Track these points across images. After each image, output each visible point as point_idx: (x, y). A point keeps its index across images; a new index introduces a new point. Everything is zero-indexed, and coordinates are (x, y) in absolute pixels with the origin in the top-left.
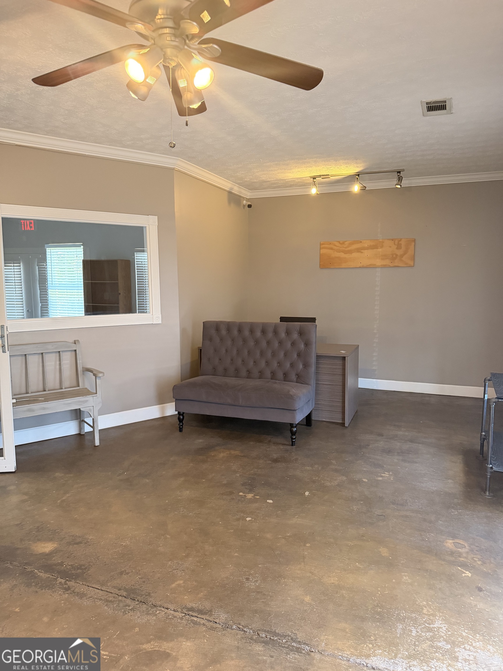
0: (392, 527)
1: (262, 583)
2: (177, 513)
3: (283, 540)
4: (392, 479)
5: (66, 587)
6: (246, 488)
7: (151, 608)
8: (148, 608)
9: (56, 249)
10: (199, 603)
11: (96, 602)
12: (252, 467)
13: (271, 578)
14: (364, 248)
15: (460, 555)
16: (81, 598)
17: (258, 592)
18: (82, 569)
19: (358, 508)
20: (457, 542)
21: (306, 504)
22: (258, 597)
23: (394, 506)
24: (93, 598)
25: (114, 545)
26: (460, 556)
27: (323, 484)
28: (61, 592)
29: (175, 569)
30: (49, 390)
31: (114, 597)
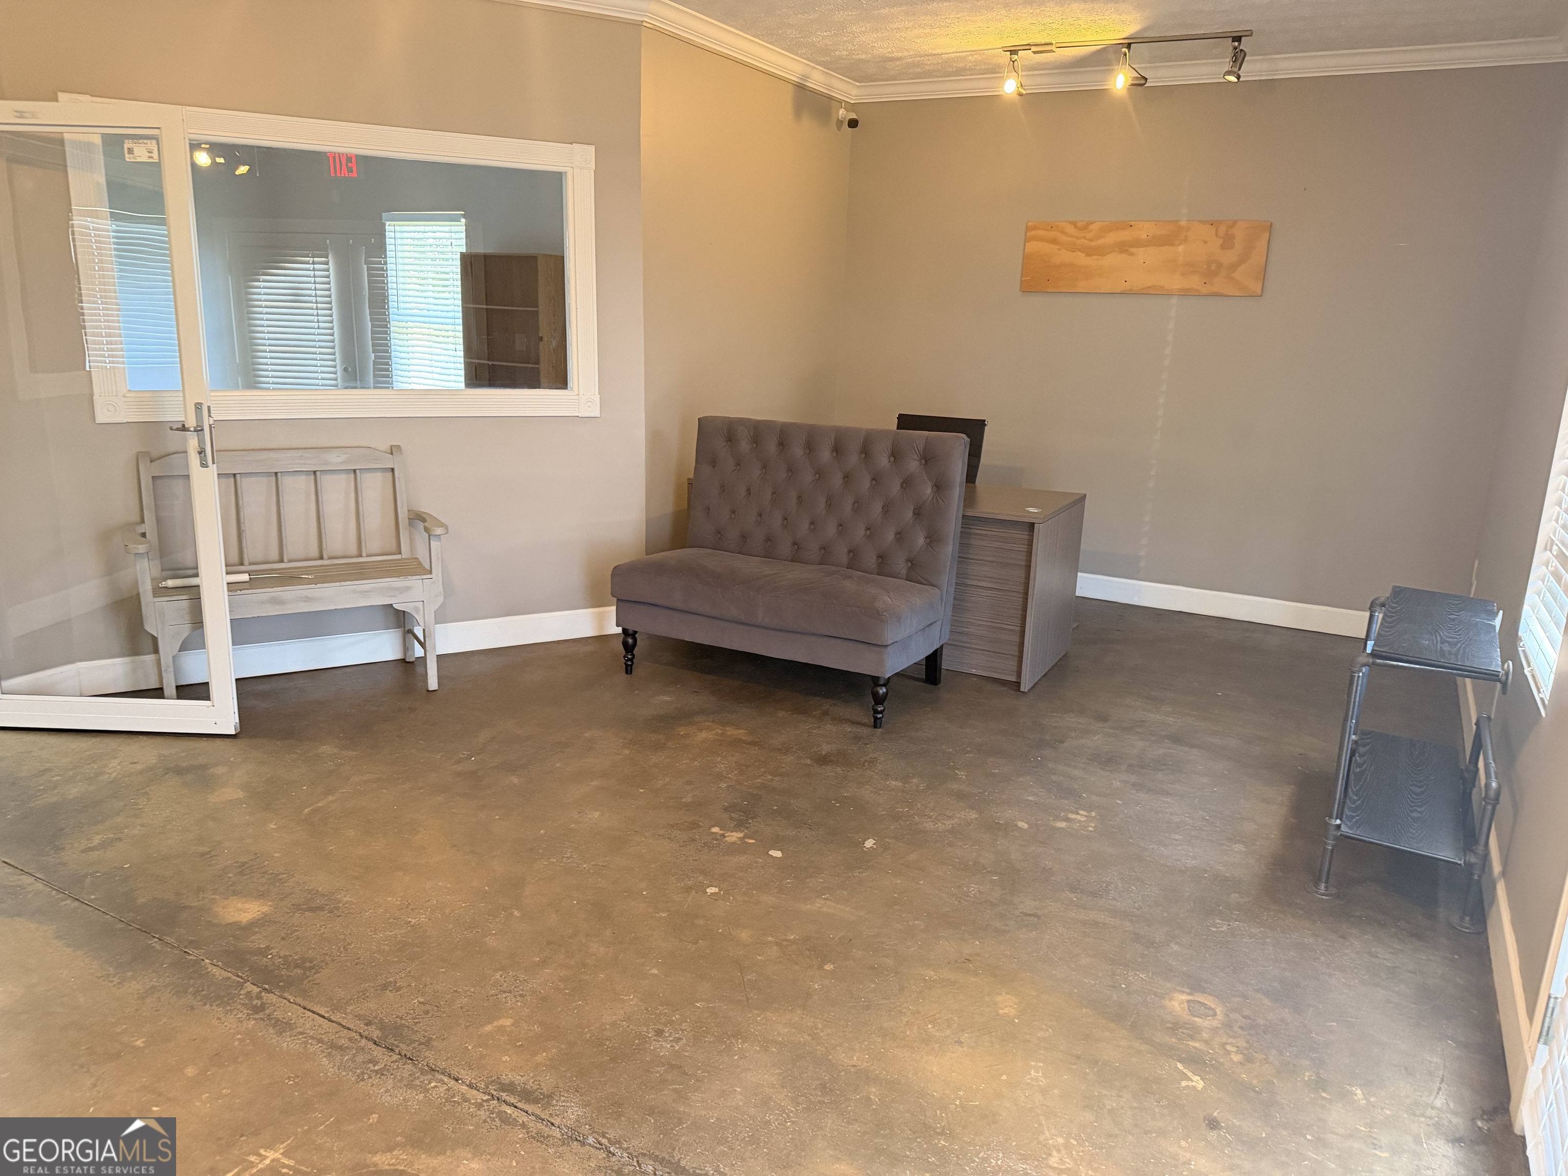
0: (1048, 947)
1: (689, 1046)
2: (554, 860)
3: (775, 948)
4: (1091, 829)
5: (257, 1004)
6: (731, 818)
7: (422, 1074)
8: (414, 1074)
9: (409, 226)
10: (531, 1075)
11: (309, 1046)
12: (763, 770)
13: (715, 1036)
14: (1137, 243)
15: (1194, 1033)
16: (280, 1033)
17: (672, 1067)
18: (305, 969)
19: (979, 891)
20: (1199, 1000)
21: (859, 869)
22: (669, 1077)
23: (1072, 895)
24: (305, 1035)
25: (392, 920)
26: (1192, 1037)
27: (917, 824)
28: (243, 1014)
29: (505, 992)
30: (330, 558)
31: (350, 1039)
